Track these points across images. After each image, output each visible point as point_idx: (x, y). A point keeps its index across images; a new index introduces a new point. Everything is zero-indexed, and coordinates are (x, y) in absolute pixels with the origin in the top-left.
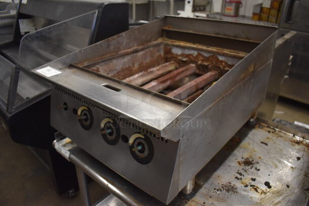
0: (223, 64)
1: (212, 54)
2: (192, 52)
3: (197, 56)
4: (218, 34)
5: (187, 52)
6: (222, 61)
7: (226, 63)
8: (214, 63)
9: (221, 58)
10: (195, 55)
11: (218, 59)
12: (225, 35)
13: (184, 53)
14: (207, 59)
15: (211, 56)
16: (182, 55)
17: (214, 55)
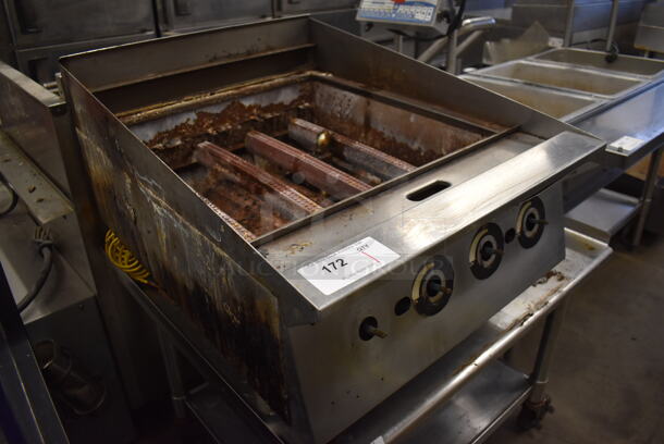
0: (255, 111)
1: (229, 103)
2: (183, 119)
3: (196, 121)
4: (215, 59)
5: (170, 125)
6: (251, 108)
7: (259, 108)
8: (238, 118)
9: (247, 103)
10: (191, 123)
11: (242, 106)
12: (229, 56)
13: (164, 130)
14: (221, 118)
15: (228, 107)
16: (159, 138)
17: (233, 103)
